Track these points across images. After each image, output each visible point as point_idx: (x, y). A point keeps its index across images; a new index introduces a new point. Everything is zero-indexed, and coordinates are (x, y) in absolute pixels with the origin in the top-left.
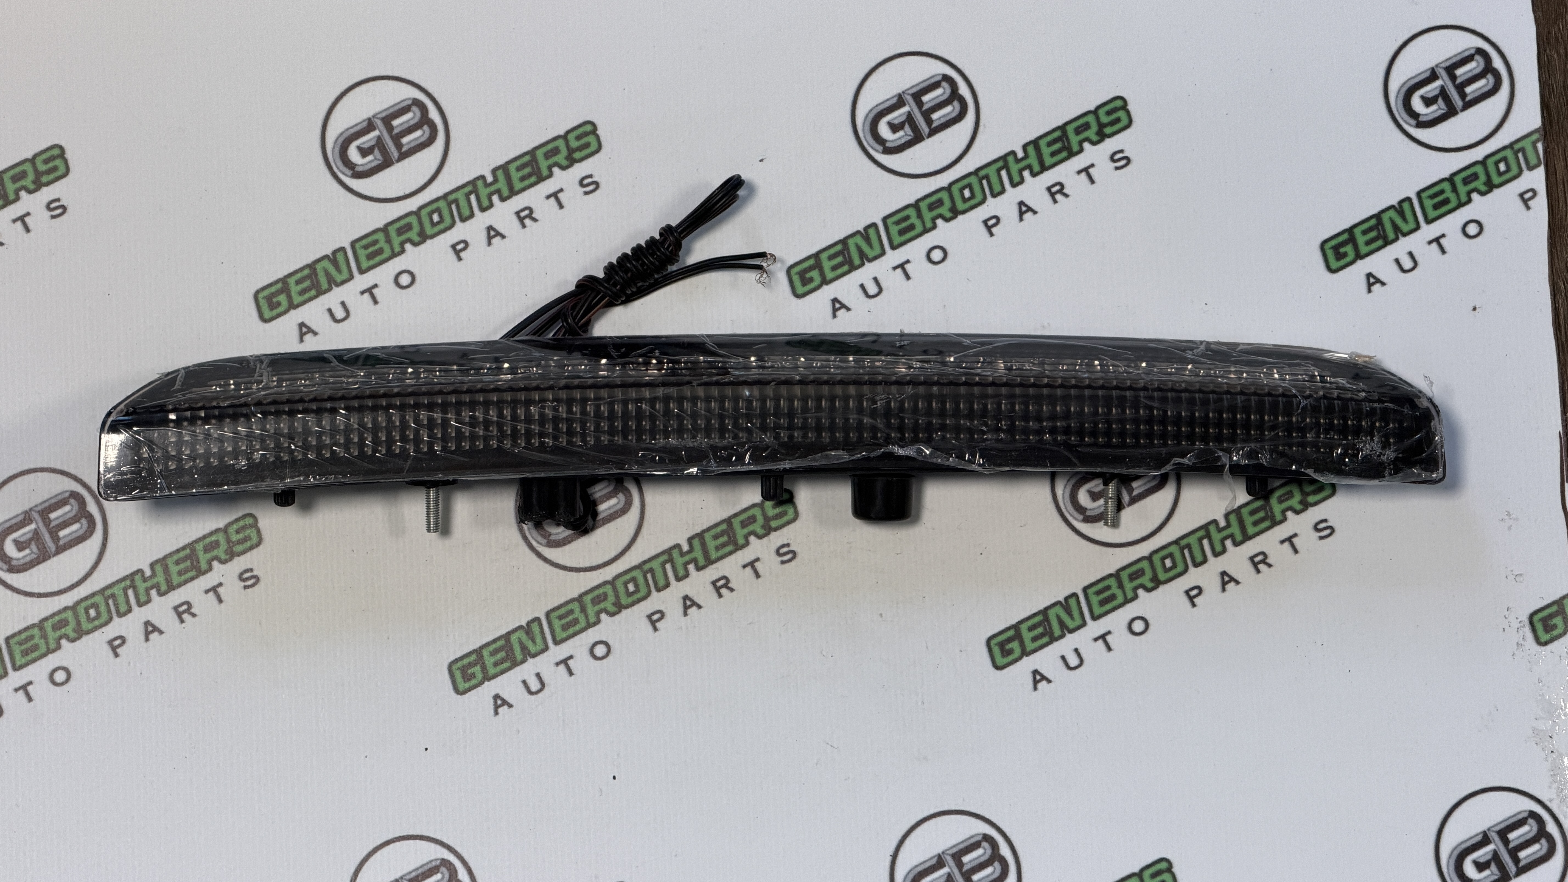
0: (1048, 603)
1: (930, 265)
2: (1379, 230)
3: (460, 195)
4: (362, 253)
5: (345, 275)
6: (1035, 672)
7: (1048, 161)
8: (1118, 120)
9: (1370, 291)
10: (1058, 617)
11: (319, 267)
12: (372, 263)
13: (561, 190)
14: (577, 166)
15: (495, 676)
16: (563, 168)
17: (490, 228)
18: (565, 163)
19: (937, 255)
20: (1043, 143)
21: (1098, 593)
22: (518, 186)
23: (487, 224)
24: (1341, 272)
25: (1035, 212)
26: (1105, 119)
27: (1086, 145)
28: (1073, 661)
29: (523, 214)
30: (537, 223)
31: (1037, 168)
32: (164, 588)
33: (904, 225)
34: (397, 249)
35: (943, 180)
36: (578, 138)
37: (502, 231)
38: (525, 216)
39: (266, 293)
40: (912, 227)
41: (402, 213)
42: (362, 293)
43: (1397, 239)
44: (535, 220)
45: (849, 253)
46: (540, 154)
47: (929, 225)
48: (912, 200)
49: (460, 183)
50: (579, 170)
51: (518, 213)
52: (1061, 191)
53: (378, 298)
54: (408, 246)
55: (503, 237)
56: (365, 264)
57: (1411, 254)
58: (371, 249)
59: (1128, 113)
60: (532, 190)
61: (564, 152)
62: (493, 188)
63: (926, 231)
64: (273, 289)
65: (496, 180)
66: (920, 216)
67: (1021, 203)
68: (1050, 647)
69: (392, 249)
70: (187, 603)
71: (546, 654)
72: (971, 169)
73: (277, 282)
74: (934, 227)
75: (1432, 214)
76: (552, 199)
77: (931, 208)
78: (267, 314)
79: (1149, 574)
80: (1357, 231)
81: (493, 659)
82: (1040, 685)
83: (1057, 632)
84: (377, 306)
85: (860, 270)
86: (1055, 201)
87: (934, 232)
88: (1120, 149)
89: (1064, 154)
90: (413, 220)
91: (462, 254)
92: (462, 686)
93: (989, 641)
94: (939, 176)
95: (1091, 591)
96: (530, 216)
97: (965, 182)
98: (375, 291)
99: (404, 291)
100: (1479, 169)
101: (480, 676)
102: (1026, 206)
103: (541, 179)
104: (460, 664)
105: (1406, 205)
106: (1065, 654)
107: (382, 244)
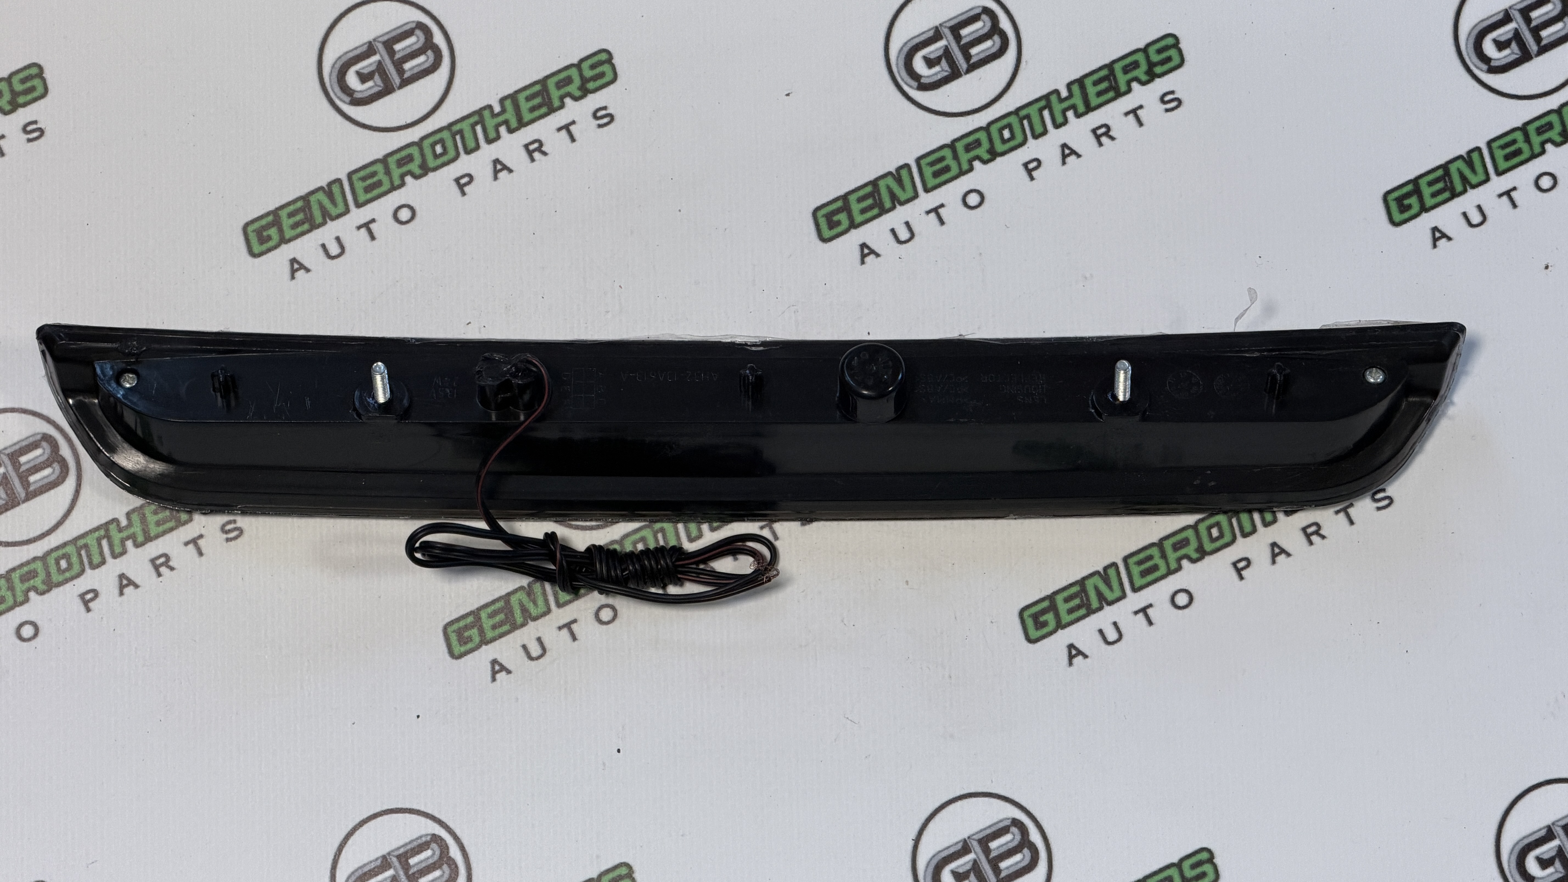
0: (1085, 573)
1: (965, 209)
2: (1445, 182)
3: (465, 126)
4: (360, 186)
5: (341, 208)
6: (1071, 646)
7: (1094, 101)
8: (1169, 59)
9: (1435, 246)
10: (1097, 589)
11: (313, 199)
12: (369, 196)
13: (573, 122)
14: (590, 97)
15: (494, 640)
16: (576, 99)
17: (496, 161)
18: (578, 93)
19: (973, 199)
20: (1088, 82)
21: (1140, 563)
22: (527, 116)
23: (494, 158)
24: (1405, 227)
25: (1079, 156)
26: (1155, 58)
27: (1135, 85)
28: (1112, 635)
29: (532, 147)
30: (546, 157)
31: (1081, 108)
32: (140, 539)
33: (938, 167)
34: (397, 182)
35: (982, 119)
36: (593, 67)
37: (509, 165)
38: (535, 149)
39: (256, 225)
40: (947, 169)
41: (403, 143)
42: (359, 228)
43: (1465, 191)
44: (545, 154)
45: (879, 194)
46: (551, 83)
47: (965, 167)
48: (948, 140)
49: (465, 113)
50: (593, 101)
51: (526, 146)
52: (1107, 134)
53: (376, 234)
54: (408, 179)
55: (510, 171)
56: (362, 198)
57: (1479, 207)
58: (369, 182)
59: (1180, 52)
60: (542, 122)
61: (577, 81)
62: (501, 119)
63: (962, 173)
64: (264, 222)
65: (504, 110)
66: (956, 157)
67: (1064, 146)
68: (1087, 619)
69: (392, 182)
70: (165, 555)
71: (547, 617)
72: (1012, 108)
73: (268, 214)
74: (971, 169)
75: (1503, 165)
76: (564, 133)
77: (968, 148)
78: (257, 249)
79: (1194, 544)
80: (1423, 182)
81: (491, 622)
82: (1076, 661)
83: (1095, 604)
84: (374, 242)
85: (891, 214)
86: (1100, 144)
87: (970, 175)
88: (1171, 90)
89: (1111, 94)
90: (414, 151)
91: (467, 189)
92: (457, 649)
93: (1022, 612)
94: (976, 116)
95: (1131, 561)
96: (539, 149)
97: (1005, 122)
98: (372, 226)
99: (403, 226)
100: (1554, 118)
101: (477, 639)
102: (1069, 148)
103: (552, 110)
104: (455, 626)
105: (1475, 156)
106: (1102, 628)
107: (381, 176)
